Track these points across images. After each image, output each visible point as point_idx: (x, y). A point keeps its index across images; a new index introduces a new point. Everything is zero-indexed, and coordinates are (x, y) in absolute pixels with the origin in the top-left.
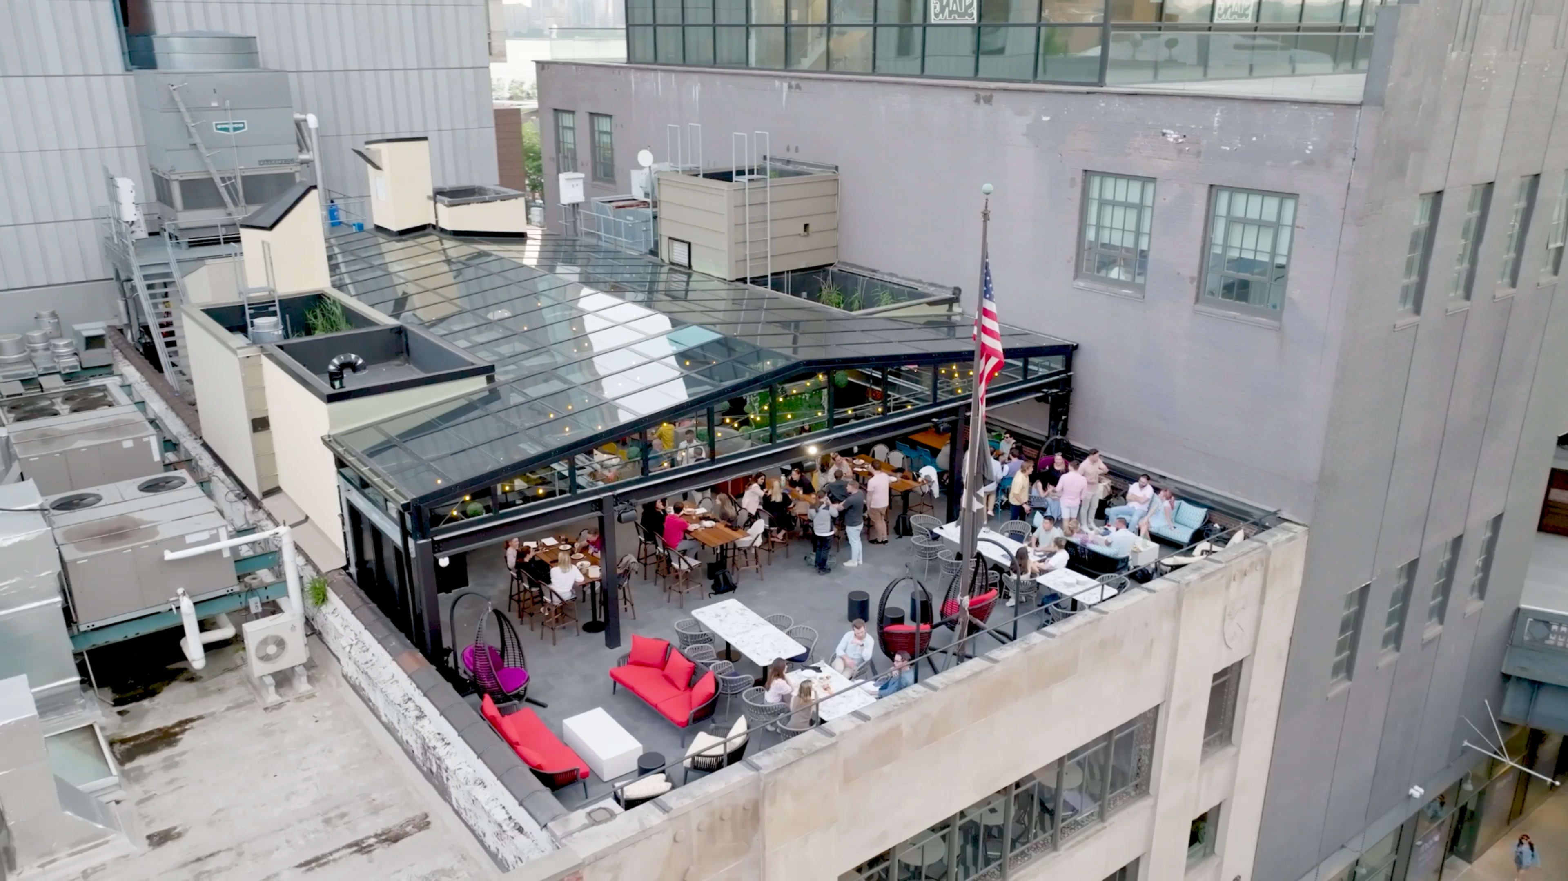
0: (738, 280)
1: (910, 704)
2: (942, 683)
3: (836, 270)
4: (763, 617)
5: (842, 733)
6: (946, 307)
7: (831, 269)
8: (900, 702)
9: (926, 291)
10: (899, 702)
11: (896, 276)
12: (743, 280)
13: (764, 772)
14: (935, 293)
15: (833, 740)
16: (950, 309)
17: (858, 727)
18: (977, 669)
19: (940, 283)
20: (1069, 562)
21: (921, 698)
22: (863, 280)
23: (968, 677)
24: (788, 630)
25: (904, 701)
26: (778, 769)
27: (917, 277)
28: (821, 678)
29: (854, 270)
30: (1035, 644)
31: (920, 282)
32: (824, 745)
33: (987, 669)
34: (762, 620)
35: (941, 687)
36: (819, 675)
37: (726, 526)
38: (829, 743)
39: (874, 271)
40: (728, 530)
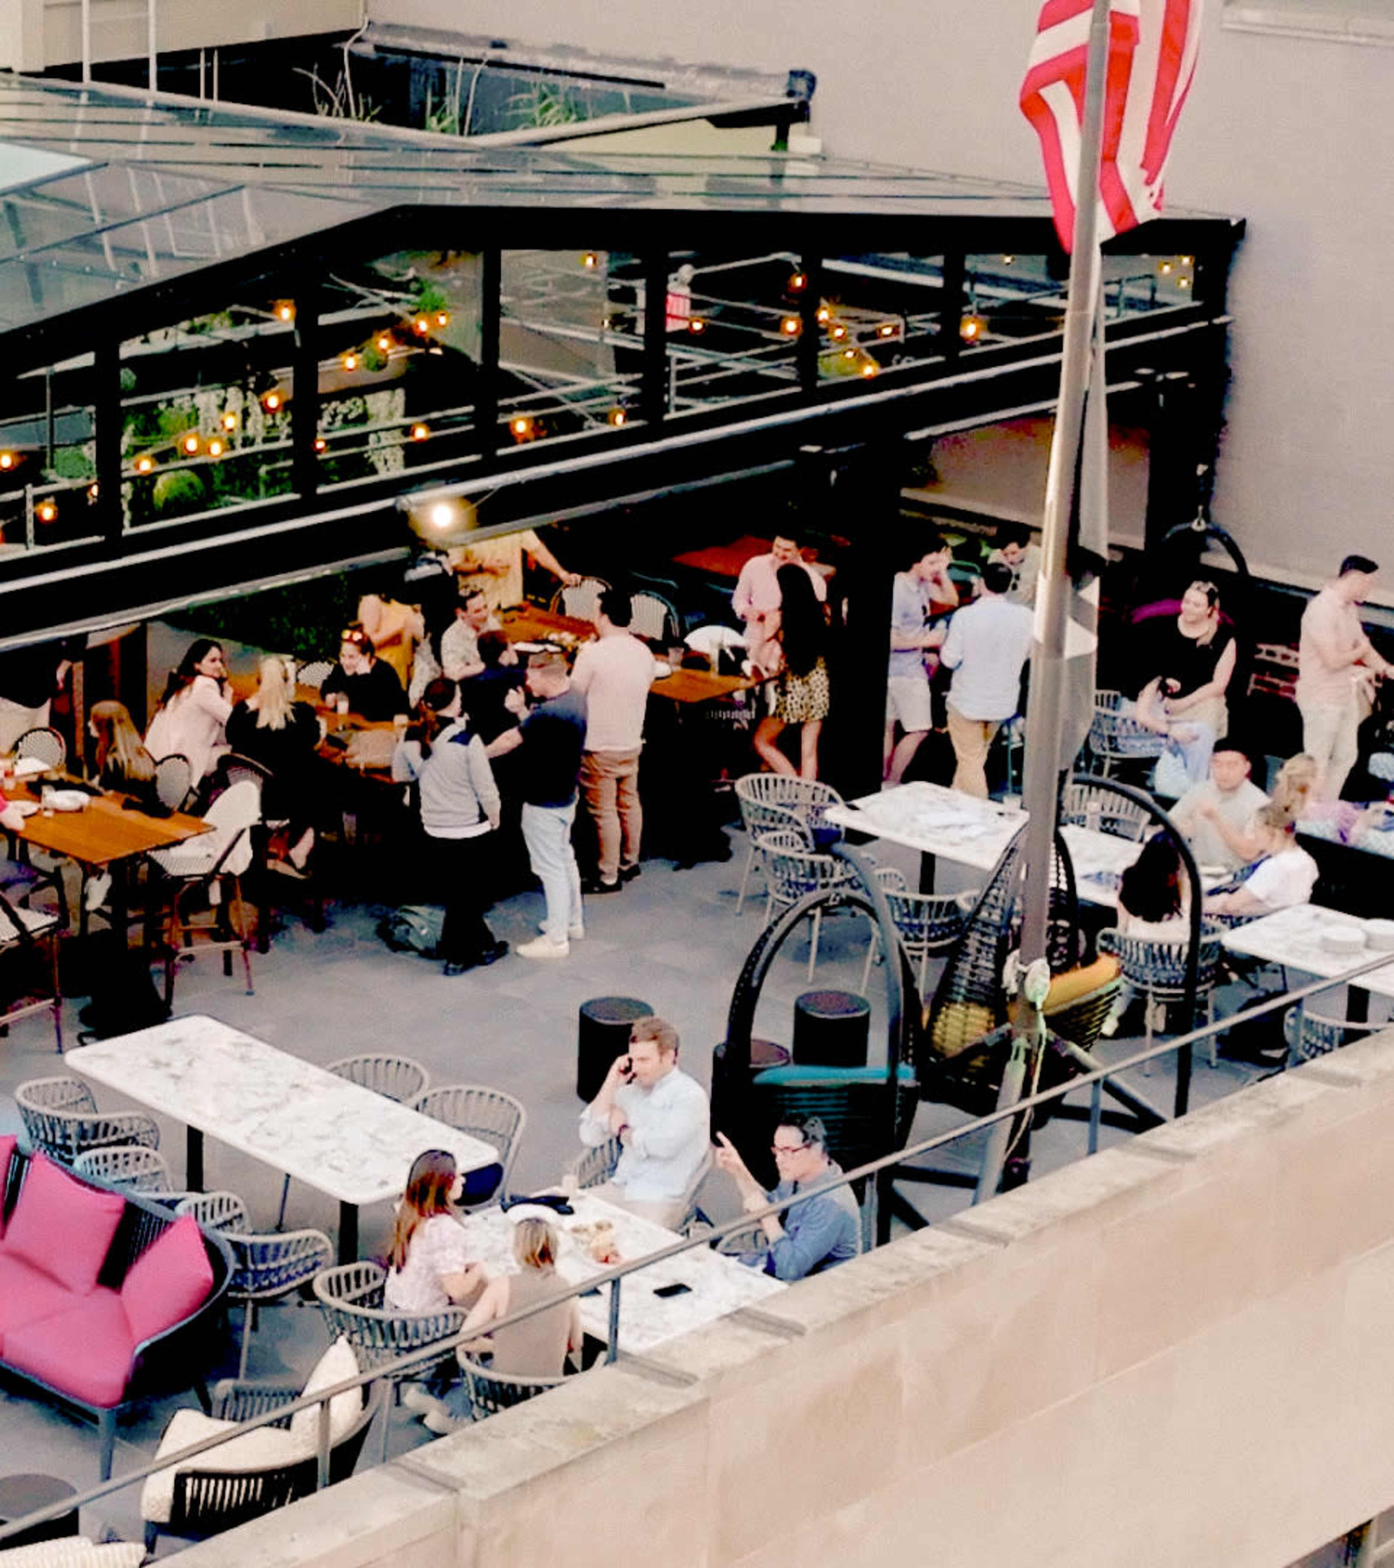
0: (51, 72)
1: (926, 1285)
2: (1017, 1223)
3: (366, 50)
4: (319, 1064)
5: (719, 1374)
6: (769, 133)
7: (347, 46)
8: (893, 1279)
9: (694, 91)
10: (888, 1280)
11: (581, 53)
12: (72, 72)
13: (473, 1493)
14: (722, 95)
15: (694, 1393)
16: (782, 138)
17: (768, 1354)
18: (1126, 1180)
19: (737, 62)
20: (1316, 886)
21: (959, 1268)
22: (467, 75)
23: (1103, 1203)
24: (418, 1098)
25: (904, 1277)
26: (522, 1485)
27: (653, 55)
28: (575, 1230)
29: (430, 47)
30: (1300, 1107)
31: (666, 64)
32: (667, 1409)
33: (1158, 1180)
34: (316, 1073)
35: (1019, 1234)
36: (568, 1221)
37: (127, 805)
38: (680, 1404)
39: (498, 45)
40: (134, 816)
